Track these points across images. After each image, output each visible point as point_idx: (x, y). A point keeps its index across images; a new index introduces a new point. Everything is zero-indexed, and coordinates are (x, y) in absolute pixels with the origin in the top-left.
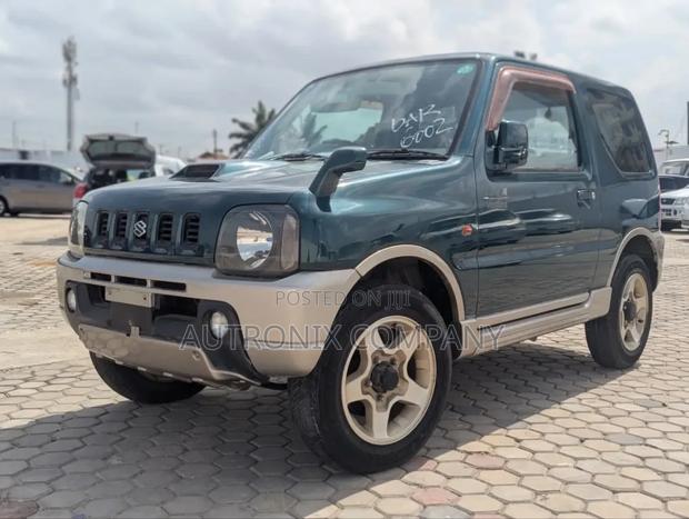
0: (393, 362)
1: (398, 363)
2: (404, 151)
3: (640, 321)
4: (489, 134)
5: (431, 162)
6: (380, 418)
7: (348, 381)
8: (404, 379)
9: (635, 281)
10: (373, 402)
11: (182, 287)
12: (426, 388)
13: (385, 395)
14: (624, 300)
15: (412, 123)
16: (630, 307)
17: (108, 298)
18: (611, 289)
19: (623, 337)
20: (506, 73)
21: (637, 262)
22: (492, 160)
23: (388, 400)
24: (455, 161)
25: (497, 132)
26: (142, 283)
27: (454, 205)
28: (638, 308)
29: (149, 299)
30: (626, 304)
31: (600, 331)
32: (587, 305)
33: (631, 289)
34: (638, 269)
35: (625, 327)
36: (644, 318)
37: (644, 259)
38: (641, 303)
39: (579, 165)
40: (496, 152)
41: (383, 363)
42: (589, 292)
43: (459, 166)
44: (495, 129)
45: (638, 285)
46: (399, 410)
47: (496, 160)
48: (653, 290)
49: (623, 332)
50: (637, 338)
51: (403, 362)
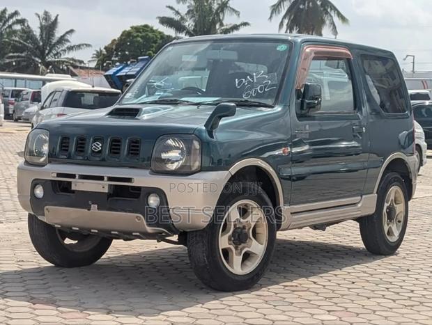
0: (244, 227)
1: (247, 228)
2: (246, 101)
3: (399, 222)
4: (298, 91)
5: (263, 109)
6: (237, 259)
7: (222, 236)
8: (250, 238)
9: (394, 191)
10: (234, 250)
11: (129, 180)
12: (262, 244)
13: (240, 247)
14: (386, 205)
15: (249, 82)
16: (391, 211)
17: (73, 188)
18: (376, 195)
19: (386, 232)
20: (308, 50)
21: (395, 178)
22: (299, 107)
23: (242, 250)
24: (278, 109)
25: (302, 90)
26: (101, 178)
27: (275, 135)
28: (397, 212)
29: (107, 187)
30: (388, 208)
31: (369, 225)
32: (359, 205)
33: (392, 197)
34: (398, 183)
35: (388, 224)
36: (402, 220)
37: (402, 177)
38: (400, 208)
39: (355, 109)
40: (302, 102)
41: (239, 228)
42: (361, 196)
43: (280, 111)
44: (301, 88)
45: (397, 195)
46: (247, 257)
47: (302, 108)
48: (409, 200)
49: (386, 228)
50: (397, 233)
51: (250, 229)
